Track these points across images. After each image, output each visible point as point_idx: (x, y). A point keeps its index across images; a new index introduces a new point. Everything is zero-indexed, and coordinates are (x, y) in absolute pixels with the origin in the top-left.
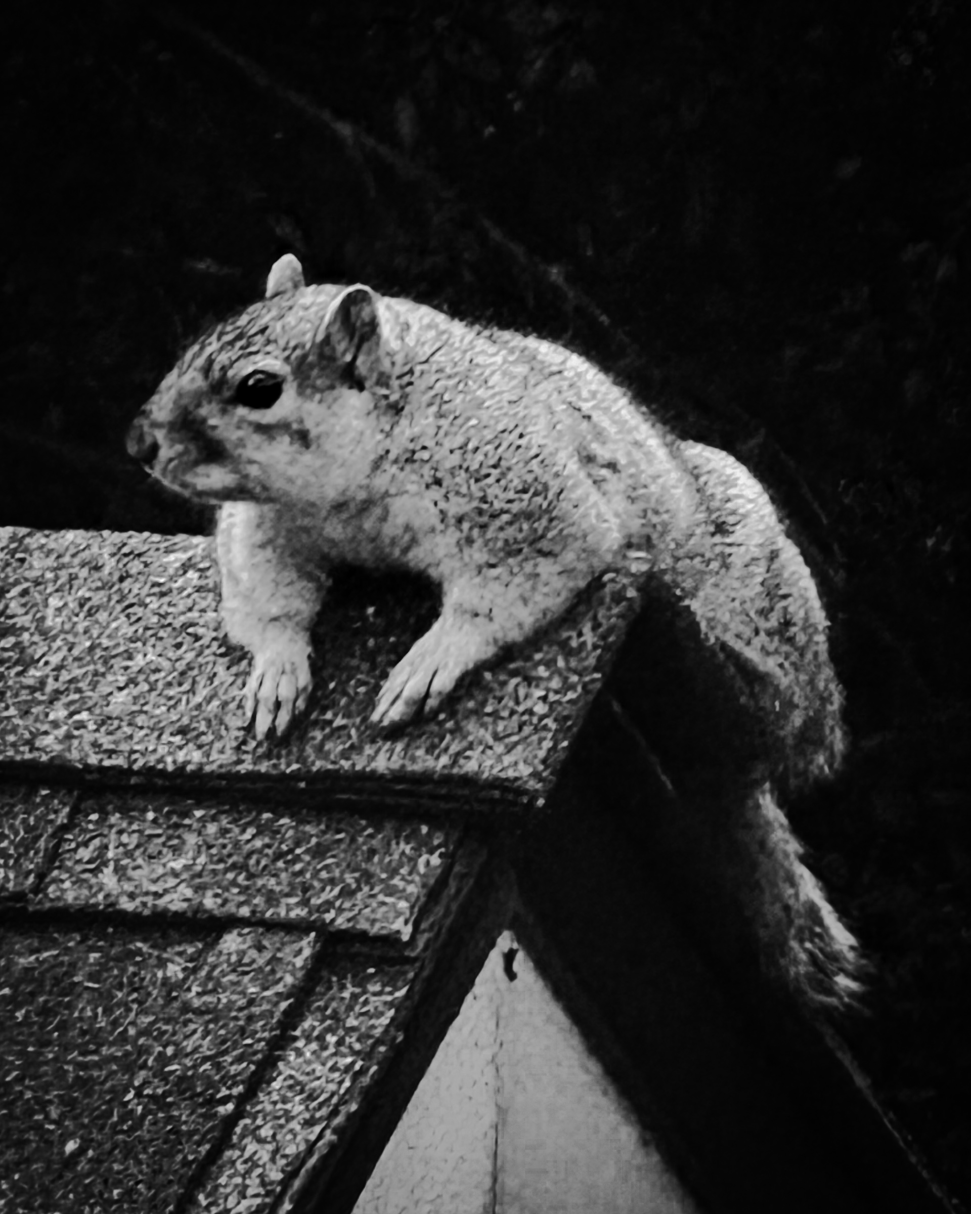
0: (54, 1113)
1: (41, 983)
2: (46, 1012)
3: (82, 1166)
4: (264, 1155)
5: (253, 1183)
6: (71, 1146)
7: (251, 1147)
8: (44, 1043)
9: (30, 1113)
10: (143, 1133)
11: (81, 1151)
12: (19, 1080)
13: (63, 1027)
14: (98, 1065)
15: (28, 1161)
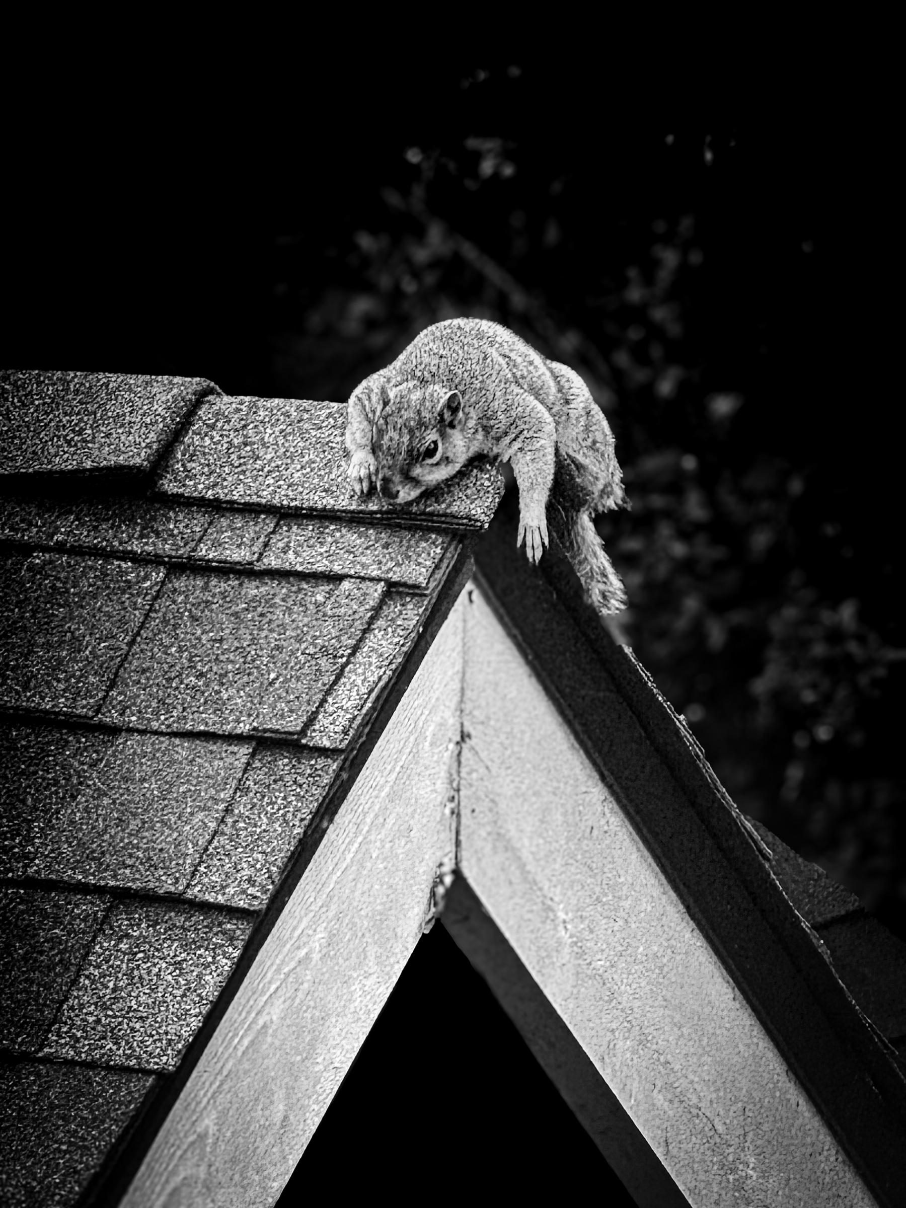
0: (265, 661)
1: (260, 602)
2: (262, 615)
3: (278, 685)
4: (359, 682)
5: (354, 694)
6: (272, 676)
7: (353, 677)
8: (261, 629)
9: (253, 661)
10: (306, 670)
11: (277, 679)
12: (249, 645)
13: (270, 622)
14: (285, 640)
15: (253, 682)
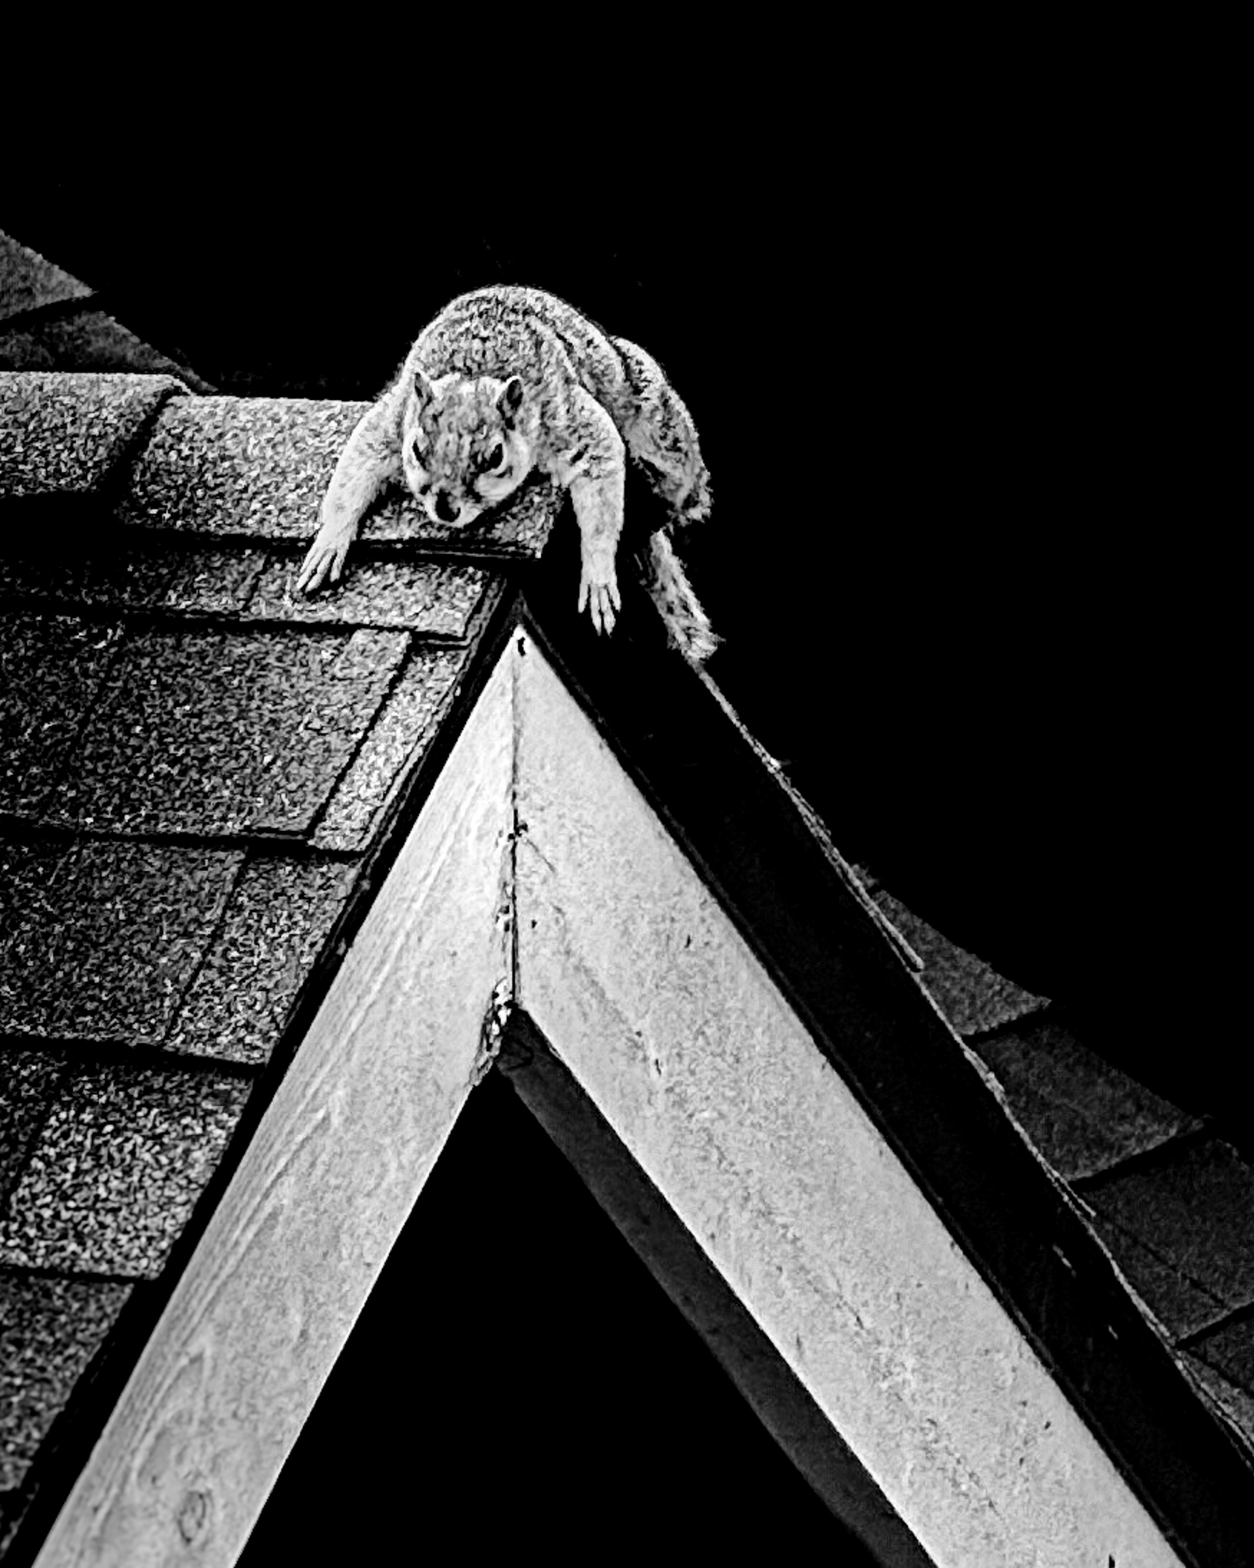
0: (258, 739)
1: (248, 663)
2: (251, 680)
3: (275, 770)
4: (380, 762)
5: (374, 779)
6: (268, 759)
7: (373, 758)
8: (250, 698)
9: (243, 739)
10: (311, 750)
11: (273, 762)
12: (236, 720)
13: (262, 689)
14: (283, 711)
15: (243, 767)
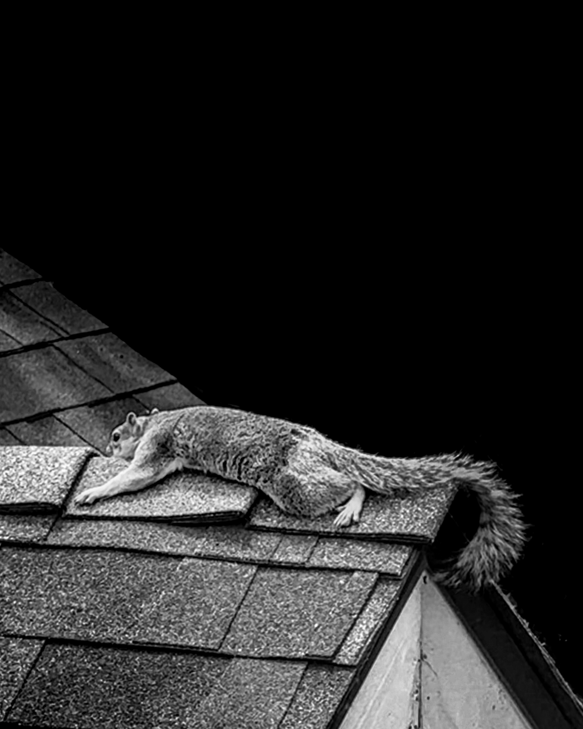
0: (312, 617)
1: (309, 584)
2: (310, 592)
3: (319, 630)
4: (364, 627)
5: (361, 635)
6: (316, 625)
7: (361, 626)
8: (310, 600)
9: (306, 617)
10: (335, 622)
11: (318, 627)
12: (303, 609)
13: (314, 596)
14: (323, 605)
15: (305, 629)
